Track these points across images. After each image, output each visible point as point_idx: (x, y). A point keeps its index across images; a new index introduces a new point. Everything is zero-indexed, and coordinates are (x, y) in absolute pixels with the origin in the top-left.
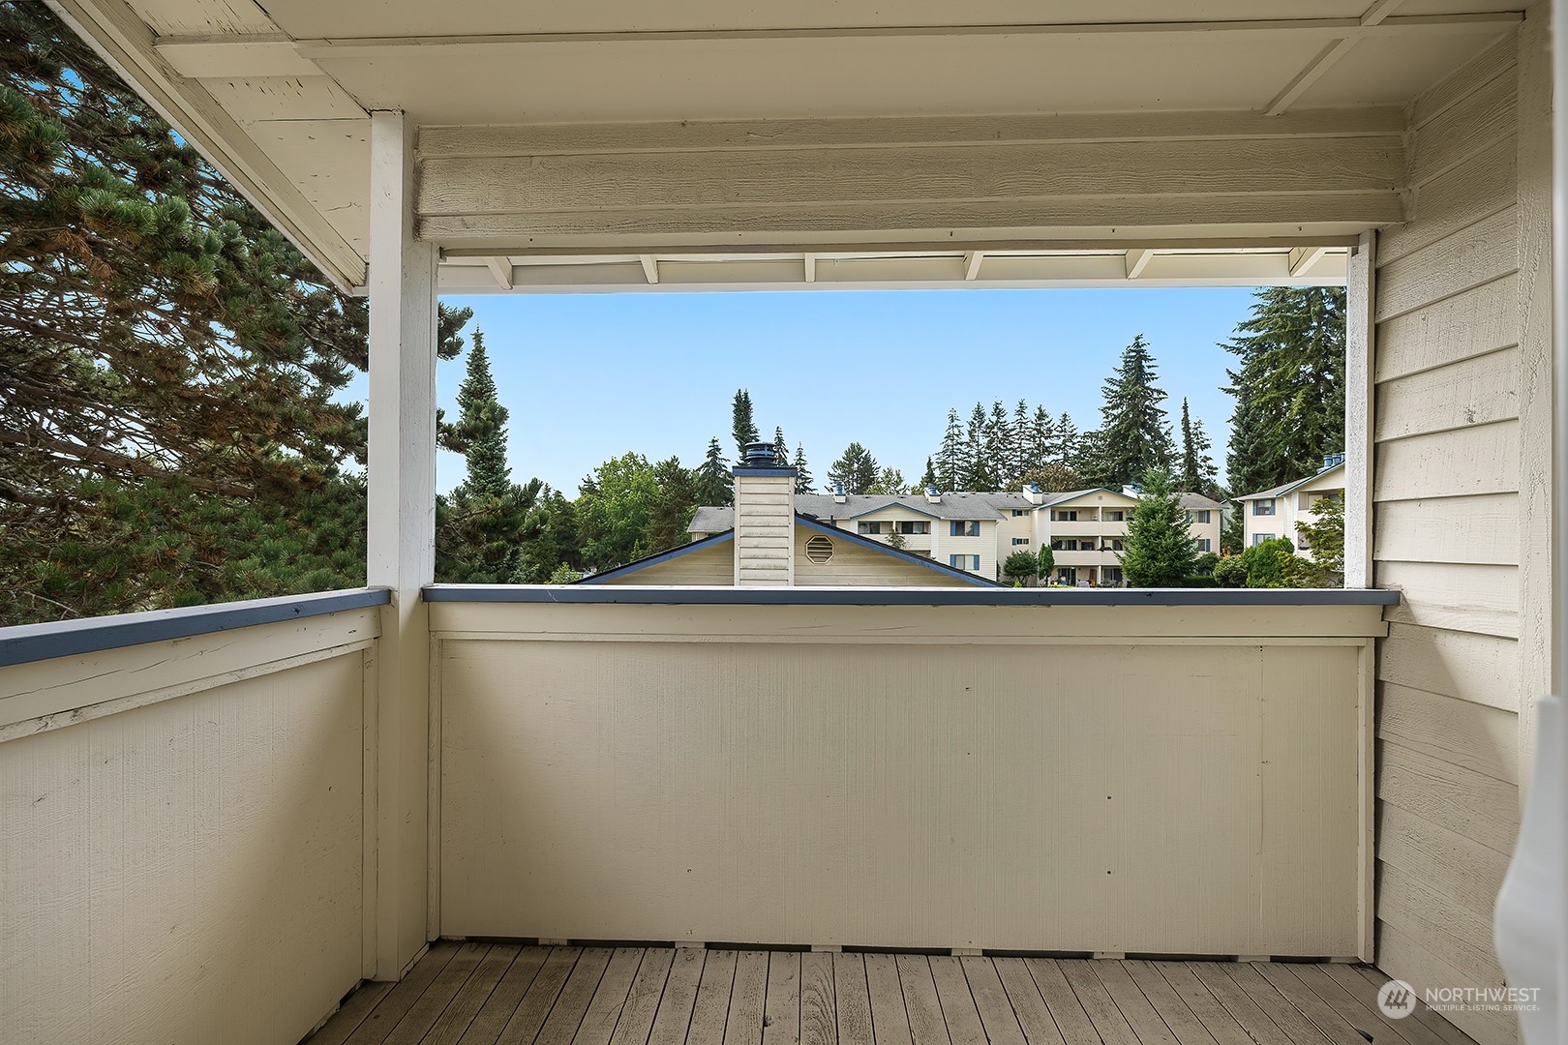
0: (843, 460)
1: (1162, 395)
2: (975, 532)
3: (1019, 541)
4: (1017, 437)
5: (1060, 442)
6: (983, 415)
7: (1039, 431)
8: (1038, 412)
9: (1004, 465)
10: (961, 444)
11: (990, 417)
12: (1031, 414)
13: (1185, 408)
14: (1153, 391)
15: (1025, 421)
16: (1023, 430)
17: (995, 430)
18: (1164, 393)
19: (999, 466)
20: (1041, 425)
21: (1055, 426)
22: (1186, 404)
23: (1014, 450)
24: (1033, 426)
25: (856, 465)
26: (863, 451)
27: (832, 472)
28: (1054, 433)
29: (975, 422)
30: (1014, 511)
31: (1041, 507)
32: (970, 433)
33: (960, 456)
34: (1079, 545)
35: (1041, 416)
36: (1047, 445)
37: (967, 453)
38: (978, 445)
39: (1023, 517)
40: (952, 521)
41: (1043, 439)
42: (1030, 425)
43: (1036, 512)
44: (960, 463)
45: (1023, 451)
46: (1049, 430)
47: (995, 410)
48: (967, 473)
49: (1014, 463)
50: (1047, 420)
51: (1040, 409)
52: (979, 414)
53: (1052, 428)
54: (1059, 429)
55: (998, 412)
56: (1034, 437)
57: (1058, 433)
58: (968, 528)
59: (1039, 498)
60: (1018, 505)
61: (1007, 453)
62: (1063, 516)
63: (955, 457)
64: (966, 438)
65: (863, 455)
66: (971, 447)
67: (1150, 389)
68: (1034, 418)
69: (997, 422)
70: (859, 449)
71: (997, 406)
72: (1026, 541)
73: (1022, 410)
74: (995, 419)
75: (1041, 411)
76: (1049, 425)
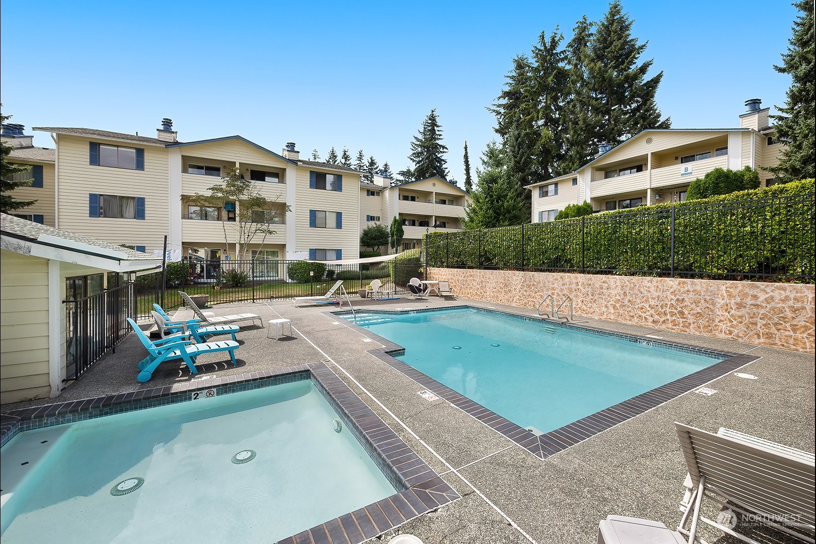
1: (445, 150)
2: (337, 186)
3: (373, 218)
6: (336, 157)
8: (370, 161)
11: (340, 159)
12: (366, 161)
13: (466, 148)
14: (441, 146)
15: (362, 165)
18: (446, 148)
20: (372, 169)
22: (466, 145)
30: (368, 191)
31: (392, 186)
34: (417, 223)
35: (372, 163)
39: (376, 197)
43: (387, 192)
47: (344, 155)
50: (375, 166)
51: (371, 159)
55: (346, 157)
58: (330, 179)
60: (371, 187)
62: (407, 197)
67: (439, 145)
68: (368, 164)
69: (345, 163)
71: (345, 152)
72: (379, 217)
73: (360, 158)
74: (343, 161)
75: (372, 160)
76: (376, 170)
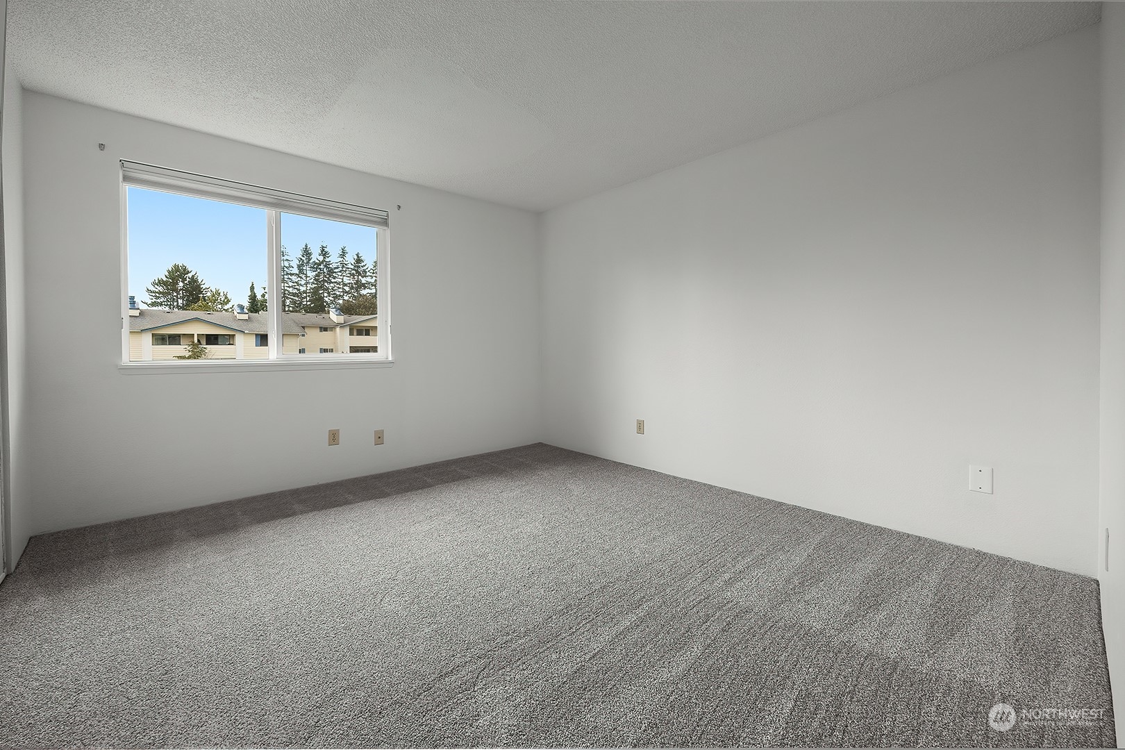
0: (165, 279)
3: (325, 351)
4: (340, 274)
5: (373, 280)
6: (310, 254)
7: (357, 271)
8: (356, 257)
9: (329, 293)
10: (292, 274)
12: (350, 259)
15: (346, 263)
16: (344, 269)
17: (322, 267)
19: (326, 295)
20: (358, 267)
21: (369, 269)
23: (339, 284)
24: (352, 267)
25: (181, 284)
26: (188, 272)
27: (152, 288)
28: (368, 274)
29: (303, 258)
30: (321, 328)
31: (342, 326)
32: (299, 266)
33: (291, 284)
35: (359, 260)
36: (363, 282)
37: (296, 282)
38: (307, 277)
39: (328, 333)
40: (256, 335)
41: (360, 277)
42: (350, 266)
43: (338, 329)
44: (291, 290)
45: (345, 285)
46: (364, 271)
47: (322, 252)
48: (297, 299)
49: (338, 293)
50: (363, 264)
51: (357, 255)
52: (307, 252)
53: (367, 270)
54: (372, 271)
55: (324, 253)
56: (353, 275)
57: (371, 274)
59: (341, 319)
60: (325, 324)
61: (332, 285)
62: (360, 333)
63: (286, 285)
64: (296, 271)
65: (190, 275)
66: (301, 278)
68: (353, 262)
69: (323, 261)
70: (185, 270)
71: (323, 249)
72: (332, 349)
73: (343, 254)
74: (321, 258)
75: (358, 257)
76: (364, 268)
